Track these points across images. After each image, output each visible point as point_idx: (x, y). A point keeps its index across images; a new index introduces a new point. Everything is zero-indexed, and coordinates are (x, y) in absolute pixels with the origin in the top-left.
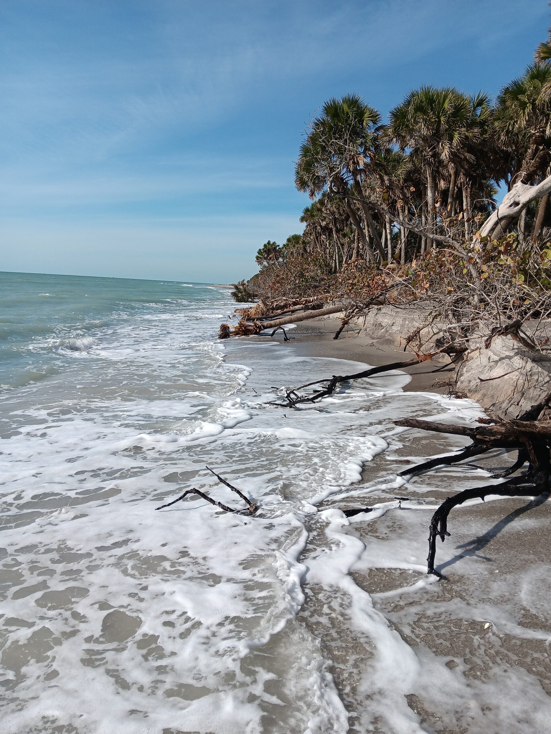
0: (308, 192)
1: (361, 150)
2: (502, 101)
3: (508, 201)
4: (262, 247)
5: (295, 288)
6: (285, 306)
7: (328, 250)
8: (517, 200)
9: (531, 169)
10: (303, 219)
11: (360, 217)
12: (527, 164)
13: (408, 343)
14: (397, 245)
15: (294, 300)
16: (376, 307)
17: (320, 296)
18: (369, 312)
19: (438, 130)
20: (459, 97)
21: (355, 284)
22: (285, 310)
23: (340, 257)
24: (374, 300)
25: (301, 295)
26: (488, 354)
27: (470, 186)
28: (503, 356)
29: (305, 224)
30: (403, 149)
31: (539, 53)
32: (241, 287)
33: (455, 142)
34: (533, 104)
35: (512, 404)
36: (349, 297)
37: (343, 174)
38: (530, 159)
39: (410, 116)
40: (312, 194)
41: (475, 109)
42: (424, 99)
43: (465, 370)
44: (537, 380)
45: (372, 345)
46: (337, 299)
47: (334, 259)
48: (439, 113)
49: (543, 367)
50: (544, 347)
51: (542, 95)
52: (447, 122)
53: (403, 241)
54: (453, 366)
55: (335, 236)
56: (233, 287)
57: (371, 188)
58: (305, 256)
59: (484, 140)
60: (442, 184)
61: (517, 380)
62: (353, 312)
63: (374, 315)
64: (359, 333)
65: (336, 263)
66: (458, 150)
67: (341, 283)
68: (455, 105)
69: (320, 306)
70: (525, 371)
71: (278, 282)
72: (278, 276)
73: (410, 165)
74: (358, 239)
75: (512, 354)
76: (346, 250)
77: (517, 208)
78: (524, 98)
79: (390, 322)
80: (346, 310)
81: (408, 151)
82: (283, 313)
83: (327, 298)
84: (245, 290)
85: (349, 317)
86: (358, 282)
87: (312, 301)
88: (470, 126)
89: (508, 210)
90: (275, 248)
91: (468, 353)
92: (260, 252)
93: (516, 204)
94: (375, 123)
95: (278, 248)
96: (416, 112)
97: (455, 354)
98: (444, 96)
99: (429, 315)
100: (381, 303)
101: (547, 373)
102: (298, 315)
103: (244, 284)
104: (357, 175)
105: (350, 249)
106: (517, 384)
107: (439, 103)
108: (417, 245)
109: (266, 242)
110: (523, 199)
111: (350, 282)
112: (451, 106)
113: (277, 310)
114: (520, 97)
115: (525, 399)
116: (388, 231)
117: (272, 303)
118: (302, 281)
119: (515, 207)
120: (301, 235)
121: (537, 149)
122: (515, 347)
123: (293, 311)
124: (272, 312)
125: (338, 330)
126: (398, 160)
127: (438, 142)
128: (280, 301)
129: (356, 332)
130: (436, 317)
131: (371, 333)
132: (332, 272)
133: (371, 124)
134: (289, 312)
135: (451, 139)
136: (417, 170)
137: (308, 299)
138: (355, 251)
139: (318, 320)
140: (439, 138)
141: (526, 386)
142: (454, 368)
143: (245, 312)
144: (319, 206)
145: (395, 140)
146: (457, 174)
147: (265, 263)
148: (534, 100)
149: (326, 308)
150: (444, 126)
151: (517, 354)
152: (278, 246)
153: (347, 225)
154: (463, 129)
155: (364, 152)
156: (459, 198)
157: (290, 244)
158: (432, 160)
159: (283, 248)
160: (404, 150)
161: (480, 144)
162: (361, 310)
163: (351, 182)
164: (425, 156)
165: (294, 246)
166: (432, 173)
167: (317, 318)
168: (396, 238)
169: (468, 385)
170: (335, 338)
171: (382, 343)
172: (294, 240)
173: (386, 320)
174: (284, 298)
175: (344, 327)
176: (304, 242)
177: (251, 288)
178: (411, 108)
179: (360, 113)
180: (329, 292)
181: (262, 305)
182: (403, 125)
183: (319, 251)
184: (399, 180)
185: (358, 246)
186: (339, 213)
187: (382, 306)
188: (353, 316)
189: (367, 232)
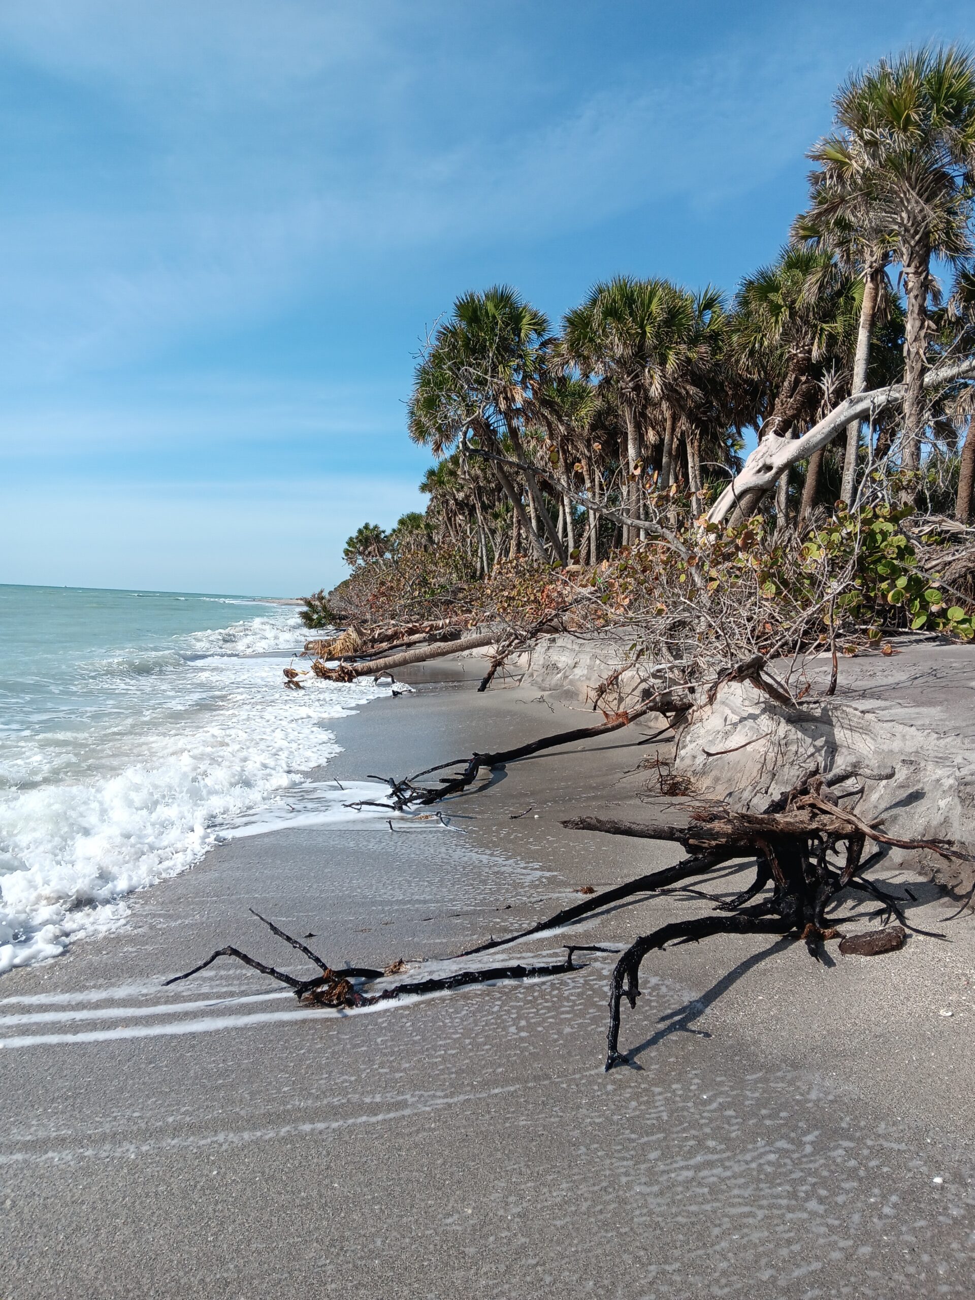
0: (431, 446)
1: (518, 377)
2: (744, 302)
3: (754, 463)
4: (354, 534)
5: (412, 605)
6: (395, 636)
7: (469, 540)
8: (768, 462)
9: (790, 413)
10: (424, 488)
11: (521, 486)
12: (783, 405)
13: (600, 696)
14: (583, 531)
15: (410, 625)
16: (548, 636)
17: (455, 619)
18: (536, 645)
19: (641, 347)
20: (674, 295)
21: (513, 598)
22: (395, 643)
23: (490, 551)
24: (544, 624)
25: (423, 616)
26: (723, 712)
27: (698, 437)
28: (745, 714)
29: (428, 496)
30: (586, 376)
31: (796, 229)
32: (317, 603)
33: (671, 366)
34: (791, 308)
35: (757, 792)
36: (504, 620)
37: (489, 417)
38: (786, 397)
39: (595, 325)
40: (438, 447)
41: (701, 312)
42: (618, 297)
43: (688, 738)
44: (797, 752)
45: (542, 700)
46: (484, 624)
47: (479, 554)
48: (643, 321)
49: (804, 731)
50: (803, 699)
51: (804, 294)
52: (657, 336)
53: (592, 526)
54: (671, 733)
55: (480, 517)
56: (302, 602)
57: (537, 439)
58: (430, 550)
59: (717, 365)
60: (651, 436)
61: (766, 753)
62: (510, 645)
63: (544, 650)
64: (520, 680)
65: (482, 561)
66: (675, 379)
67: (490, 596)
68: (668, 307)
69: (455, 636)
70: (777, 737)
71: (383, 594)
72: (383, 584)
73: (598, 403)
74: (519, 522)
75: (757, 712)
76: (498, 540)
77: (769, 475)
78: (777, 298)
79: (571, 662)
80: (498, 641)
81: (595, 380)
82: (391, 648)
83: (466, 622)
84: (324, 608)
85: (504, 653)
86: (519, 594)
87: (442, 628)
88: (693, 342)
89: (755, 478)
90: (378, 536)
91: (694, 711)
92: (351, 542)
93: (768, 468)
94: (539, 334)
95: (382, 536)
96: (605, 318)
97: (674, 713)
98: (651, 292)
99: (631, 649)
100: (555, 630)
101: (810, 740)
102: (417, 651)
103: (323, 598)
104: (511, 418)
105: (506, 537)
106: (765, 760)
107: (642, 304)
108: (616, 532)
109: (361, 526)
110: (778, 461)
111: (506, 593)
112: (662, 309)
113: (381, 642)
114: (771, 296)
115: (776, 783)
116: (567, 510)
117: (372, 630)
118: (425, 592)
119: (765, 473)
120: (424, 514)
121: (797, 381)
122: (762, 699)
123: (409, 645)
124: (373, 647)
125: (486, 676)
126: (581, 394)
127: (644, 367)
128: (386, 628)
129: (516, 678)
130: (641, 652)
131: (539, 679)
132: (476, 576)
133: (534, 336)
134: (402, 645)
135: (663, 362)
136: (610, 410)
137: (434, 623)
138: (513, 543)
139: (453, 660)
140: (644, 359)
141: (779, 763)
142: (674, 737)
143: (324, 646)
144: (450, 465)
145: (572, 363)
146: (675, 419)
147: (360, 562)
148: (794, 302)
149: (465, 638)
150: (650, 341)
151: (764, 711)
152: (384, 532)
153: (499, 500)
154: (683, 347)
155: (523, 382)
156: (681, 455)
157: (404, 529)
158: (633, 395)
159: (391, 535)
160: (588, 377)
161: (709, 371)
162: (522, 642)
163: (502, 429)
164: (622, 389)
165: (411, 532)
166: (635, 418)
167: (451, 656)
168: (580, 521)
169: (691, 763)
170: (479, 690)
171: (558, 698)
172: (410, 522)
173: (563, 659)
174: (393, 622)
175: (495, 670)
176: (428, 526)
177: (336, 605)
178: (598, 312)
179: (515, 318)
180: (470, 612)
181: (354, 635)
182: (585, 338)
183: (454, 541)
184: (582, 426)
185: (519, 535)
186: (485, 478)
187: (557, 635)
188: (509, 651)
189: (532, 511)
